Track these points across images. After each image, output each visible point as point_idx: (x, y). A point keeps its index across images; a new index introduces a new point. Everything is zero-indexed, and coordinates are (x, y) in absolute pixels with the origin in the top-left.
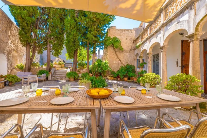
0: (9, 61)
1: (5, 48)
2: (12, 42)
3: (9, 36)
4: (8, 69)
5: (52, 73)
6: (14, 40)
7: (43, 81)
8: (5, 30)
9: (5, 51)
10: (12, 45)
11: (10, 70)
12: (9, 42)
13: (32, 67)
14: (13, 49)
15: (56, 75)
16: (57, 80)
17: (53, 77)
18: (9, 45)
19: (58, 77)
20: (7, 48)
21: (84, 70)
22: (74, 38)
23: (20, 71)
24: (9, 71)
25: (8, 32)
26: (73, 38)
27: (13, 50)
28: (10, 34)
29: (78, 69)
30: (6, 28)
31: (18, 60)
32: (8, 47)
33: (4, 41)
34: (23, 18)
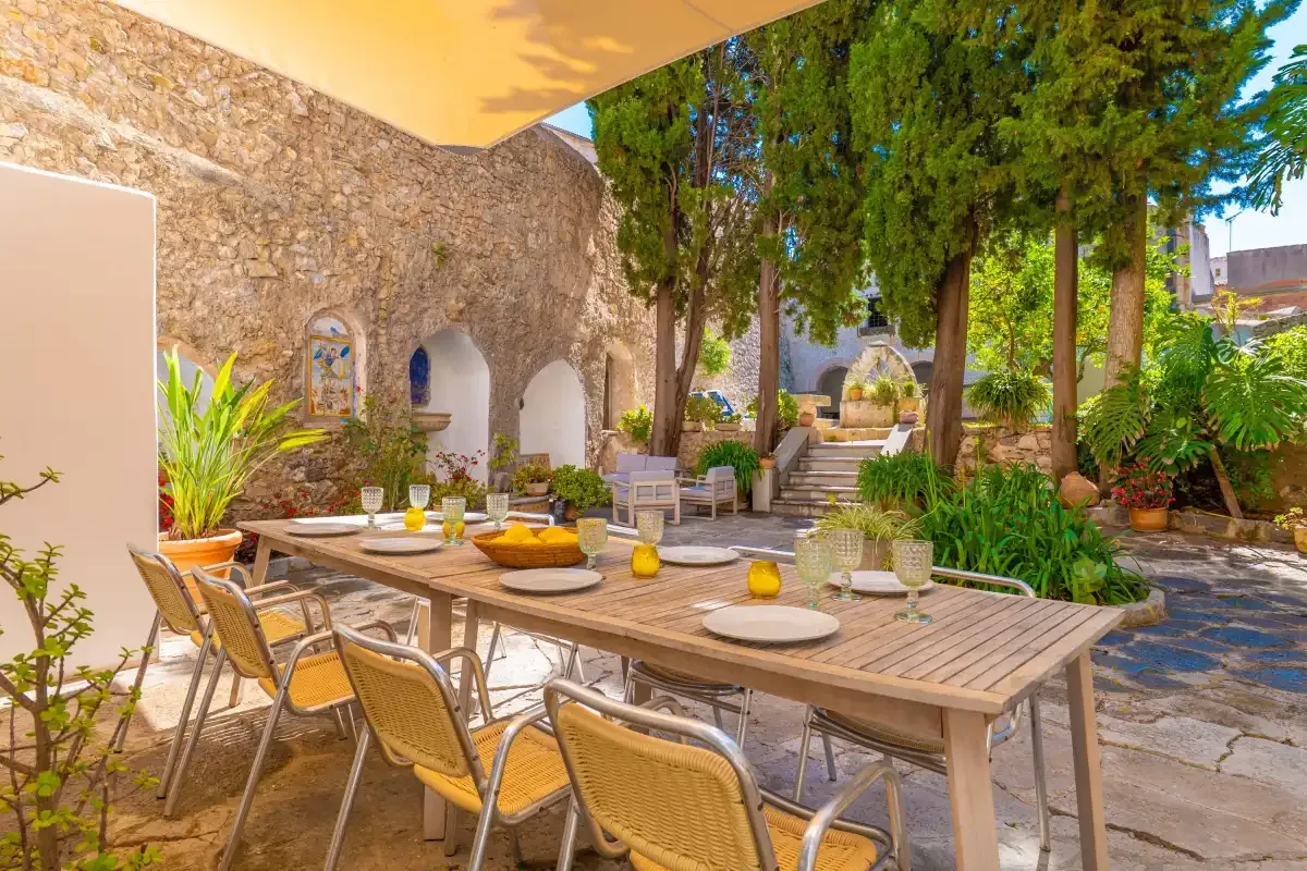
0: (591, 395)
1: (574, 327)
2: (602, 290)
3: (590, 261)
4: (589, 437)
5: (781, 467)
6: (612, 276)
7: (709, 515)
8: (568, 238)
9: (575, 347)
10: (604, 309)
11: (596, 444)
12: (591, 295)
13: (688, 426)
14: (611, 328)
15: (808, 480)
16: (805, 511)
17: (786, 495)
18: (591, 309)
19: (813, 495)
20: (582, 329)
21: (1027, 441)
22: (915, 173)
23: (635, 451)
24: (593, 450)
25: (586, 240)
26: (908, 177)
27: (611, 331)
28: (592, 248)
29: (974, 433)
30: (576, 224)
31: (637, 385)
32: (587, 325)
33: (566, 297)
34: (627, 149)
